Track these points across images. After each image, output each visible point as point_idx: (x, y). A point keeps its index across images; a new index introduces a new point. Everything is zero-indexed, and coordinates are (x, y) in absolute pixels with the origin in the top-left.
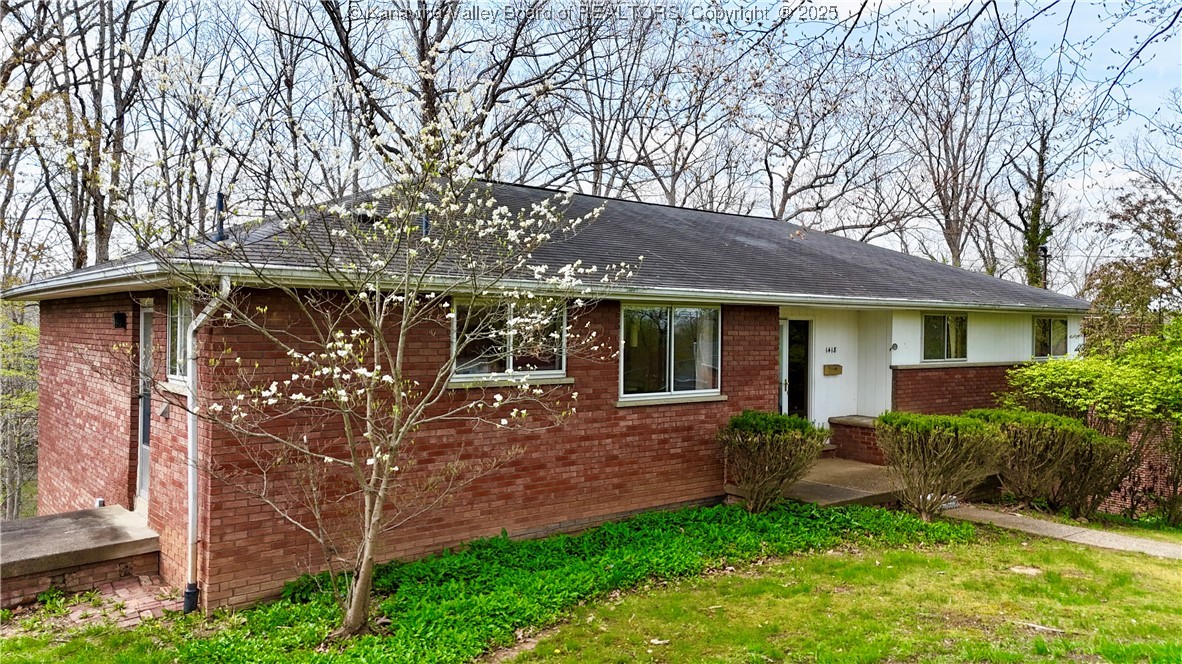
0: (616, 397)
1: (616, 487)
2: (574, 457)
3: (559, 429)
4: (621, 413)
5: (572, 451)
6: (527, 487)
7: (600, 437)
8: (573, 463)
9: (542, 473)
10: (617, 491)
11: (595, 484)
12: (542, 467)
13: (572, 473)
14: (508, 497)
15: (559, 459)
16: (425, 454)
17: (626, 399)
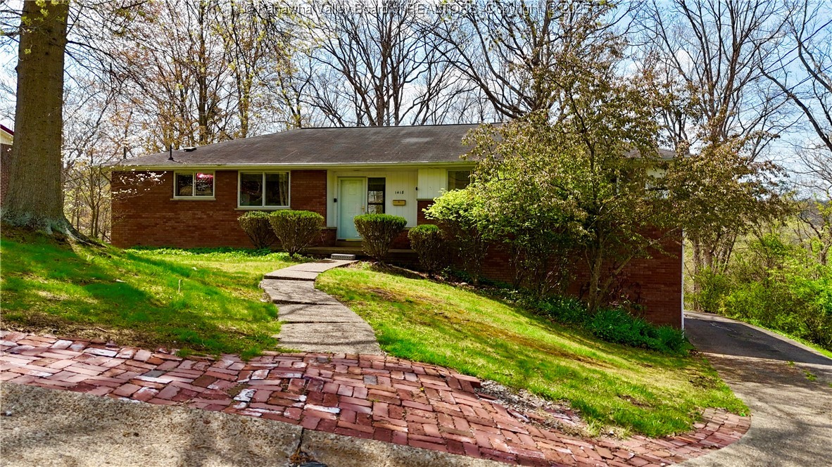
0: (237, 207)
1: (236, 240)
2: (217, 227)
3: (211, 217)
4: (238, 213)
5: (217, 225)
6: (199, 235)
7: (229, 221)
8: (217, 229)
9: (205, 231)
10: (236, 242)
11: (226, 237)
12: (205, 229)
13: (217, 232)
14: (193, 237)
15: (211, 227)
16: (165, 220)
17: (240, 207)
